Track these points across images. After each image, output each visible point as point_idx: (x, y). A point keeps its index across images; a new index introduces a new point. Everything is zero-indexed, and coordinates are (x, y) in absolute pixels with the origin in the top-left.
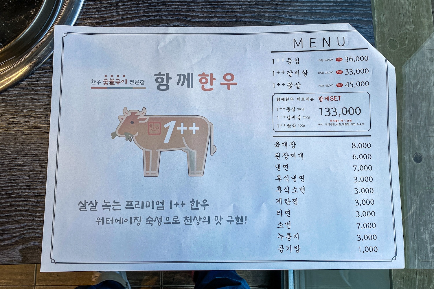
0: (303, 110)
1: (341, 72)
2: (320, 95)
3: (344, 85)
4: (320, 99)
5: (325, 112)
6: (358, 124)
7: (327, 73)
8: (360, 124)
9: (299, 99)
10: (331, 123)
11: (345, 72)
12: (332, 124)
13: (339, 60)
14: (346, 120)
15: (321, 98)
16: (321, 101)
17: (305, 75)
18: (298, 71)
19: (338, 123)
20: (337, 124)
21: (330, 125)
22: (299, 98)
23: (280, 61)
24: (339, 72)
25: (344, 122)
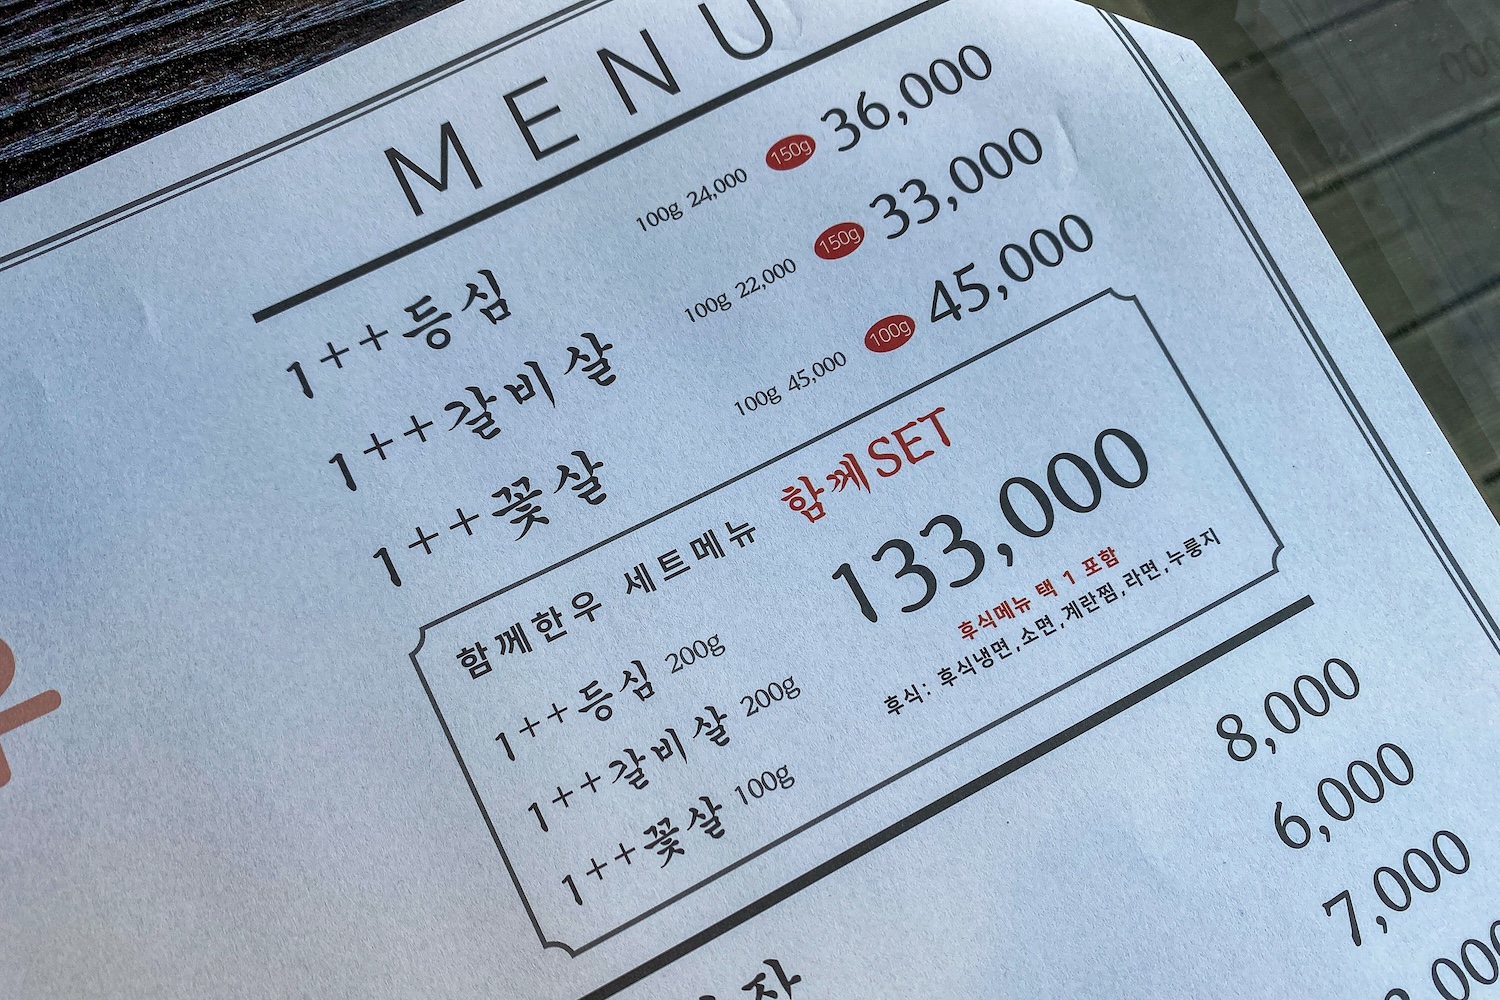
0: (714, 647)
1: (849, 236)
2: (787, 474)
3: (920, 314)
4: (803, 502)
5: (888, 587)
6: (1176, 558)
7: (747, 288)
8: (1192, 548)
9: (639, 580)
10: (973, 647)
11: (877, 225)
12: (984, 652)
13: (789, 153)
14: (1079, 571)
15: (805, 494)
16: (815, 513)
17: (602, 375)
18: (529, 372)
19: (1026, 619)
20: (1028, 637)
21: (978, 666)
22: (641, 571)
23: (360, 357)
24: (838, 242)
25: (1068, 593)
